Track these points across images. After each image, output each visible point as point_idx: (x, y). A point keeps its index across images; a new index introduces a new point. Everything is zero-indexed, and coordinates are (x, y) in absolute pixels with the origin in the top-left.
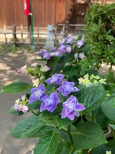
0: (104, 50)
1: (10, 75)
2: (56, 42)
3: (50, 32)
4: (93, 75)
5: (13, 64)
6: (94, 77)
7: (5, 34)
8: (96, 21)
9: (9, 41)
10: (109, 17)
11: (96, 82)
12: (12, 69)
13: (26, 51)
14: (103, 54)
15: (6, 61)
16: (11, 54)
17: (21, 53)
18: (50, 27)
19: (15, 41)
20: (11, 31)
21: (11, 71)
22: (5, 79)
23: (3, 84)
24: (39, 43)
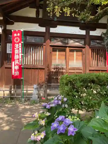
0: (73, 101)
1: (7, 121)
2: (39, 95)
3: (35, 89)
4: (73, 116)
5: (9, 112)
6: (74, 117)
7: (4, 91)
8: (67, 84)
9: (5, 95)
10: (74, 83)
11: (75, 119)
12: (8, 117)
13: (17, 103)
14: (73, 103)
15: (3, 110)
16: (7, 105)
17: (14, 104)
18: (35, 86)
19: (10, 96)
20: (8, 89)
21: (8, 118)
22: (4, 125)
23: (2, 128)
24: (27, 96)
